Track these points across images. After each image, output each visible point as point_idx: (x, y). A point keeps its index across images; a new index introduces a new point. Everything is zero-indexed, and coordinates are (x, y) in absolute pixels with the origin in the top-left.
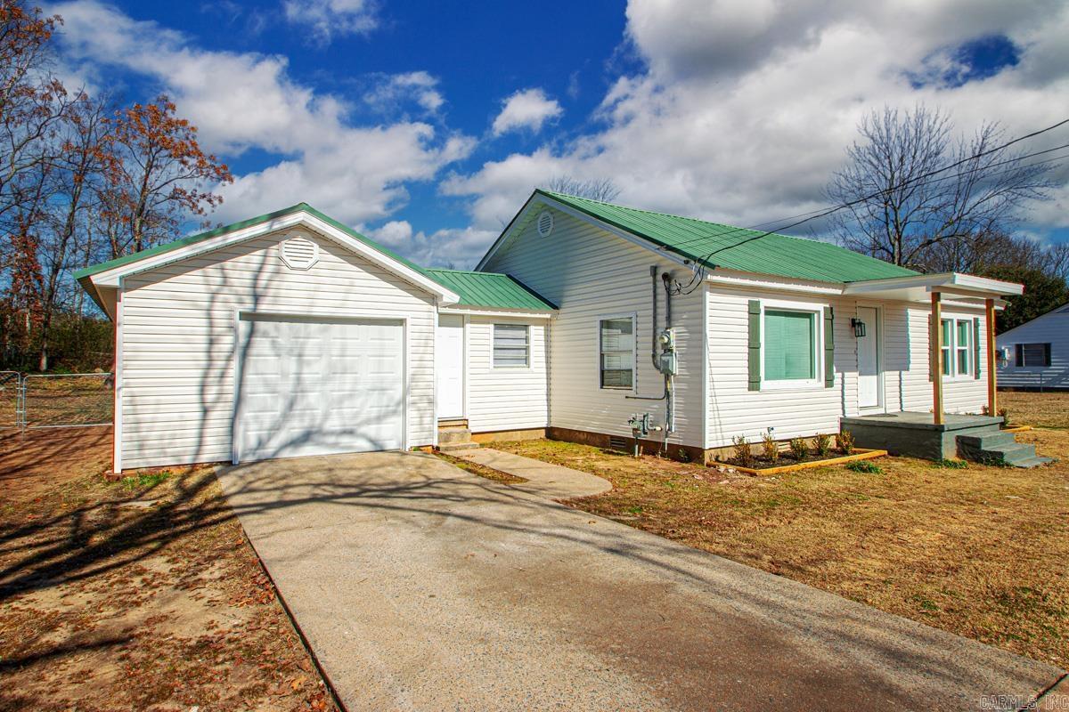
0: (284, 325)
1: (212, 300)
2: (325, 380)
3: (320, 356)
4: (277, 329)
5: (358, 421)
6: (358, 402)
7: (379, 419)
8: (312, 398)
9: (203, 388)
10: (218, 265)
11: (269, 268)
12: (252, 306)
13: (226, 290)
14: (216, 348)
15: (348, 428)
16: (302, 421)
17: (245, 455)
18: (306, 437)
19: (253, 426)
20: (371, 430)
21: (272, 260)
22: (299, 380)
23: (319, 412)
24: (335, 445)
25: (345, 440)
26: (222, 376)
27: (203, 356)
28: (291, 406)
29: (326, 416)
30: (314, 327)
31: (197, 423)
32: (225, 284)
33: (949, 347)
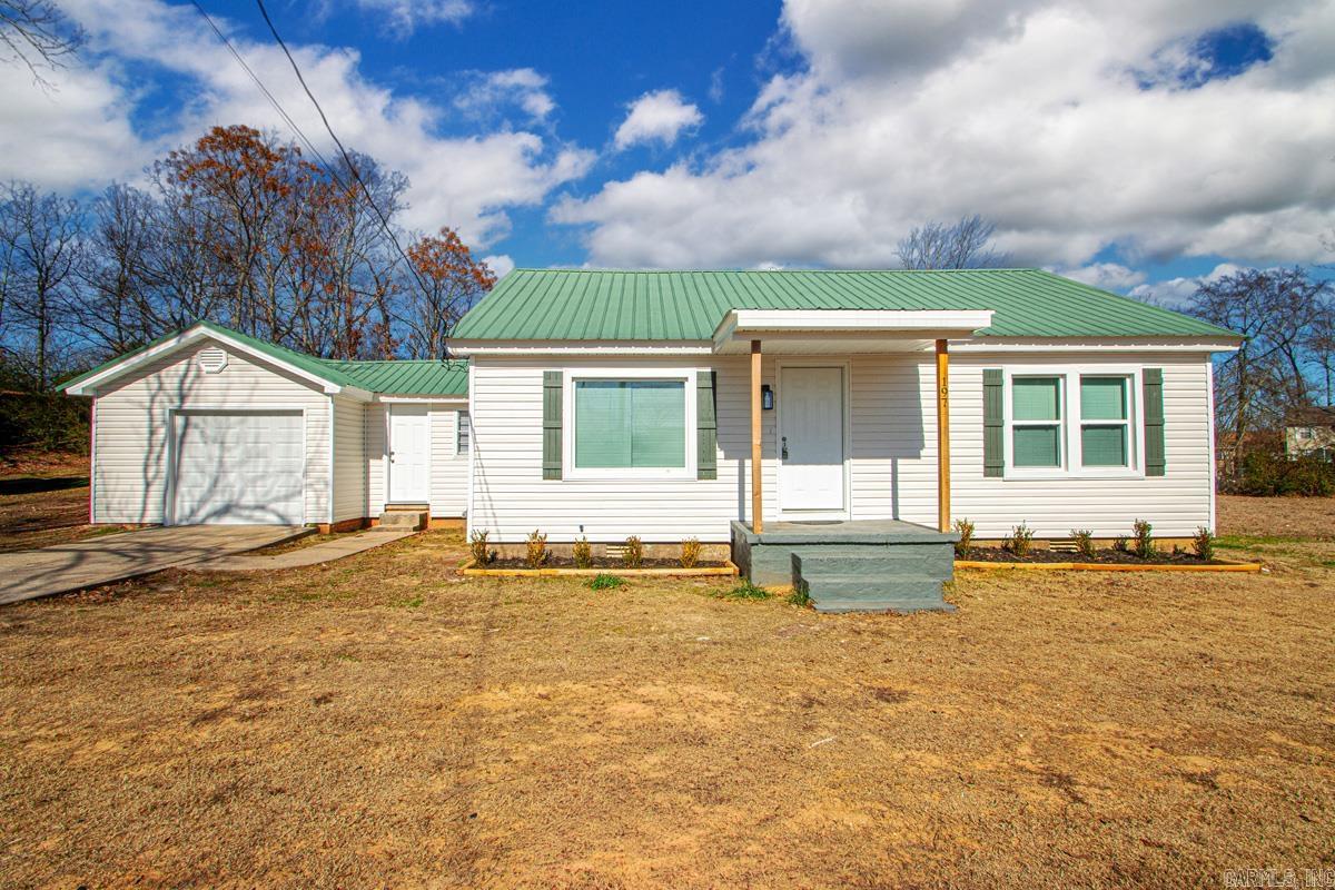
0: (210, 418)
1: (152, 401)
2: (242, 463)
3: (237, 443)
4: (204, 421)
5: (269, 498)
6: (269, 482)
7: (287, 498)
8: (232, 477)
9: (146, 466)
10: (155, 374)
11: (192, 374)
12: (178, 404)
13: (161, 393)
14: (155, 437)
15: (261, 503)
16: (223, 496)
17: (181, 520)
18: (226, 510)
19: (187, 498)
20: (280, 507)
21: (193, 368)
22: (221, 463)
23: (236, 489)
24: (249, 518)
25: (258, 514)
26: (159, 458)
27: (146, 443)
28: (215, 482)
29: (242, 493)
30: (233, 419)
31: (141, 494)
32: (160, 389)
33: (1060, 422)
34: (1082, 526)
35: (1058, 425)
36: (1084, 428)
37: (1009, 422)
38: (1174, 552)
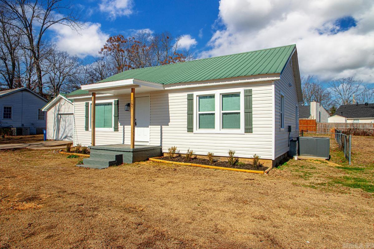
0: (64, 116)
1: (55, 112)
2: (68, 126)
3: (68, 121)
8: (67, 129)
9: (54, 126)
10: (55, 106)
11: (60, 105)
12: (59, 112)
14: (55, 120)
16: (65, 134)
17: (59, 139)
18: (65, 138)
19: (60, 134)
22: (65, 126)
25: (70, 138)
28: (64, 131)
29: (68, 134)
31: (53, 133)
32: (56, 109)
35: (214, 113)
36: (223, 114)
37: (195, 112)
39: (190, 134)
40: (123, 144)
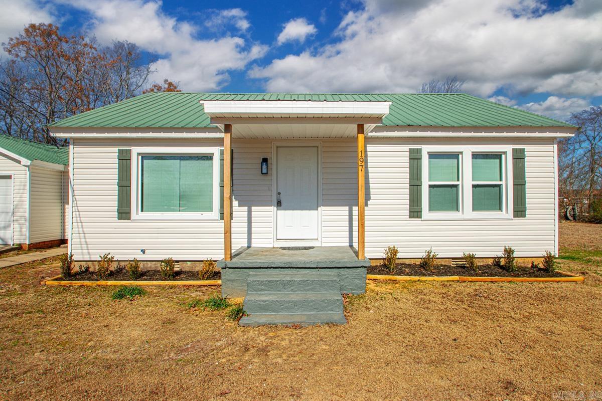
7: (5, 228)
33: (459, 183)
34: (469, 250)
35: (458, 185)
36: (474, 186)
37: (426, 183)
38: (532, 267)
39: (416, 221)
40: (249, 247)
